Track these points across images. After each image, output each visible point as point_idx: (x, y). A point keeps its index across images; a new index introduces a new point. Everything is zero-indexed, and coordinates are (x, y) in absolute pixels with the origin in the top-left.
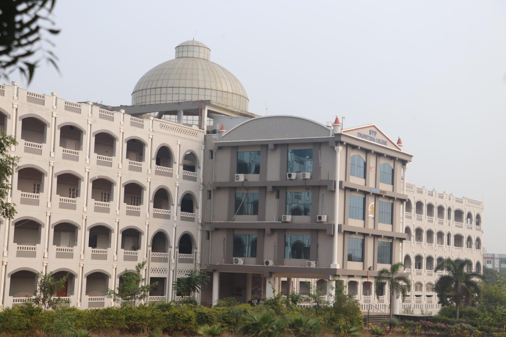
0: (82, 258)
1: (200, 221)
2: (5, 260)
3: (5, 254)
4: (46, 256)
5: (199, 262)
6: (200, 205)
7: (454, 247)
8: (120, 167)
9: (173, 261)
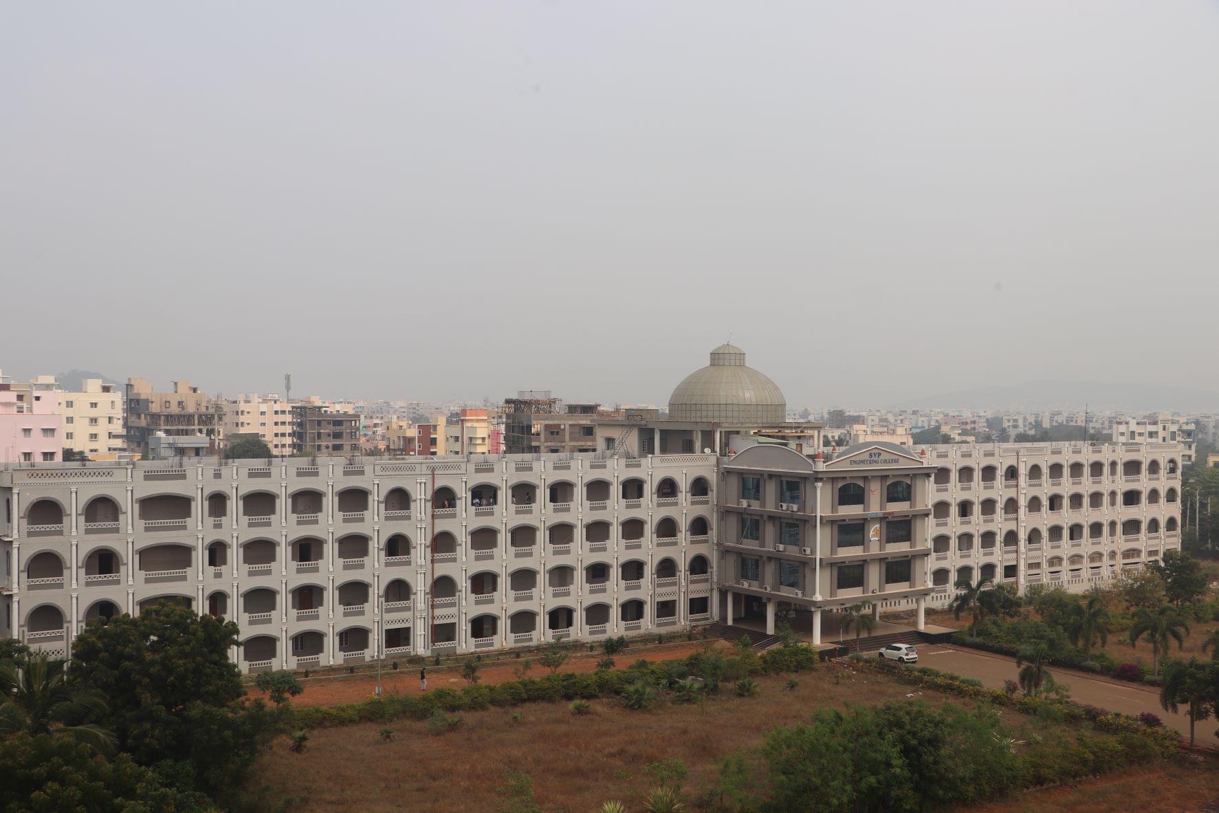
0: (580, 594)
1: (715, 542)
2: (505, 606)
3: (504, 601)
4: (543, 598)
5: (715, 580)
6: (715, 526)
7: (1123, 507)
8: (616, 508)
9: (683, 584)
